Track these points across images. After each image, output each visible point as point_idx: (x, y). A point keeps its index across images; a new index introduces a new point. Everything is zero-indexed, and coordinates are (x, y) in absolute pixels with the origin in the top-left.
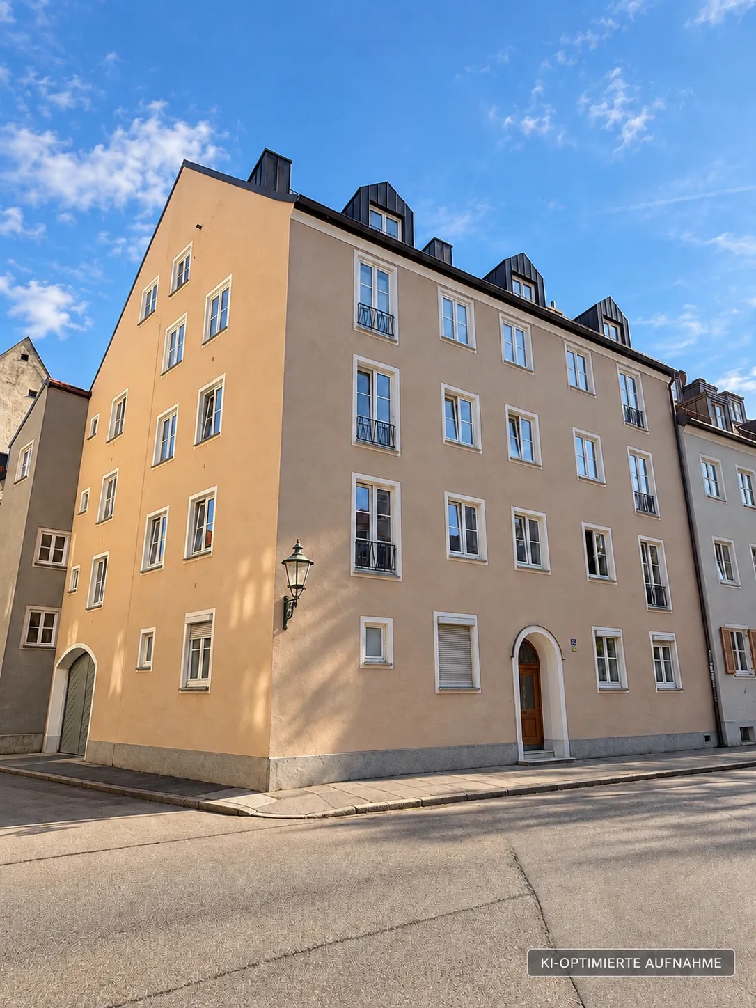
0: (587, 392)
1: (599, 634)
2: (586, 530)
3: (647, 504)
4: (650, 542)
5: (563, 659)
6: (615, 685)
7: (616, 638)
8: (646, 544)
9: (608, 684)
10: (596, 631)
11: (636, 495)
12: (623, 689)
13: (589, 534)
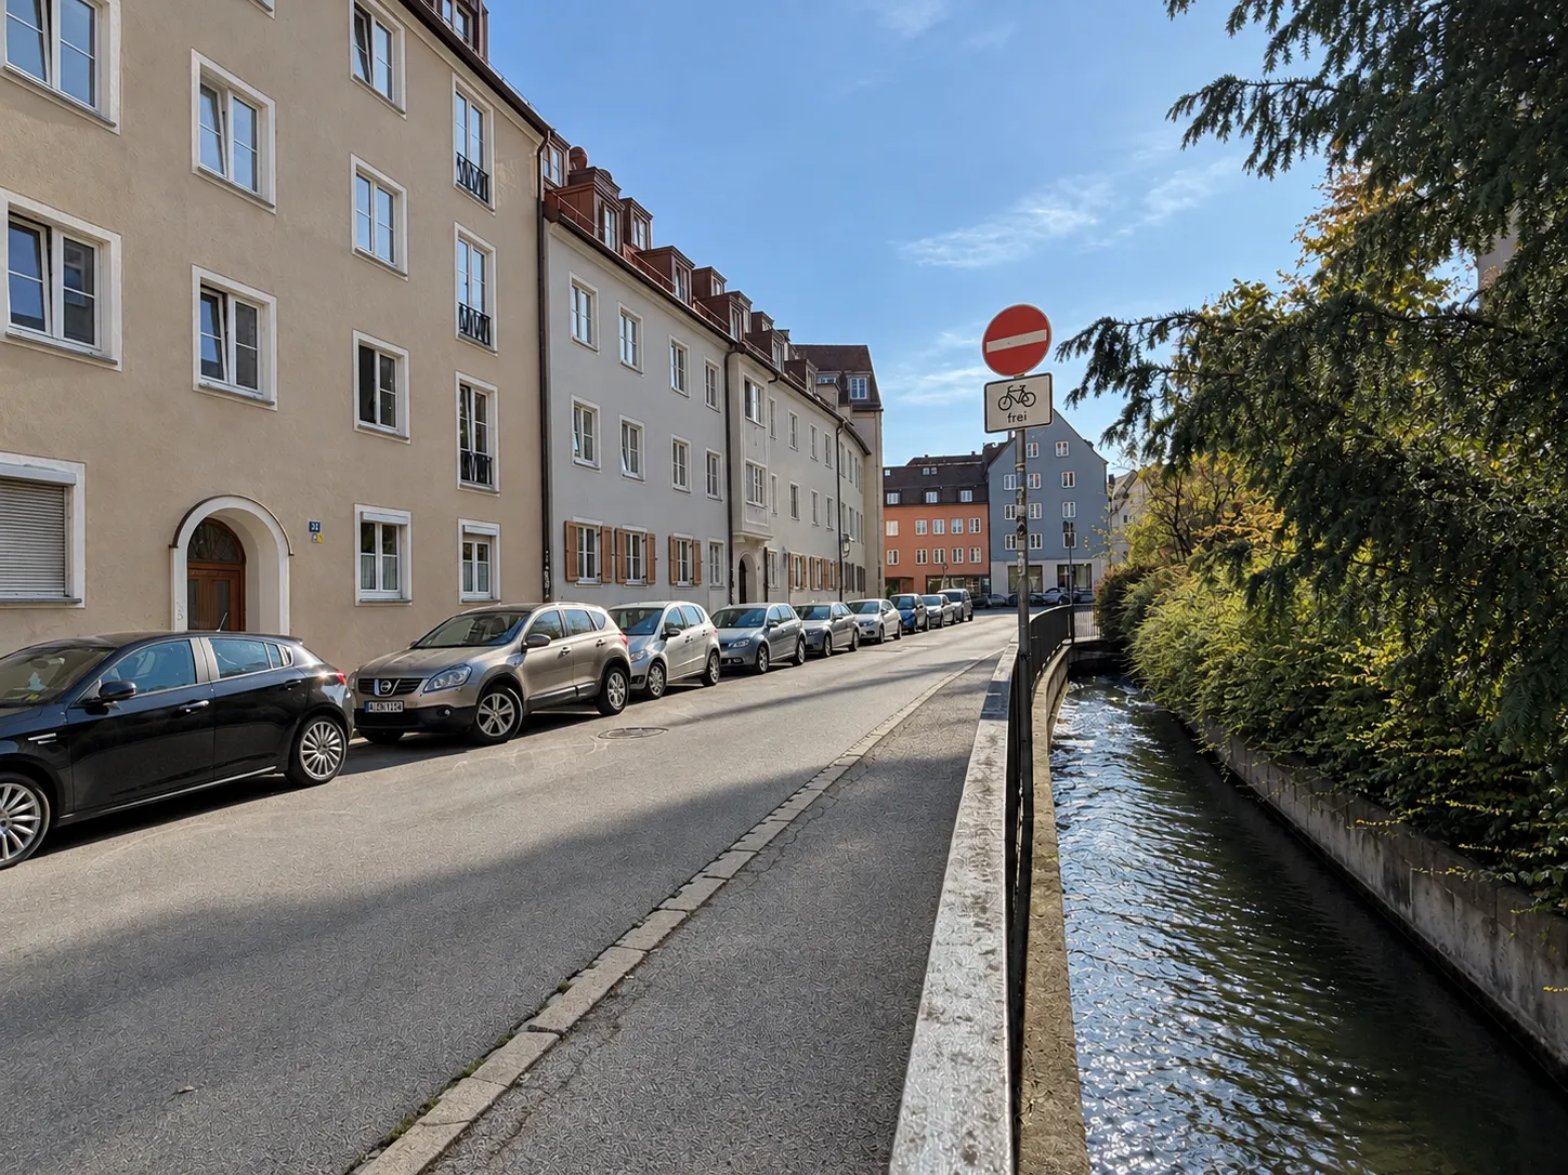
0: (388, 101)
1: (367, 518)
2: (360, 346)
3: (477, 327)
4: (477, 387)
5: (290, 554)
6: (390, 594)
7: (401, 526)
8: (469, 388)
9: (380, 593)
10: (362, 513)
11: (461, 309)
12: (403, 601)
13: (366, 353)
